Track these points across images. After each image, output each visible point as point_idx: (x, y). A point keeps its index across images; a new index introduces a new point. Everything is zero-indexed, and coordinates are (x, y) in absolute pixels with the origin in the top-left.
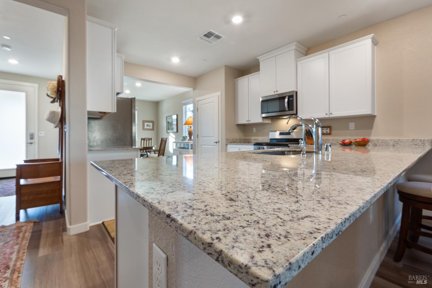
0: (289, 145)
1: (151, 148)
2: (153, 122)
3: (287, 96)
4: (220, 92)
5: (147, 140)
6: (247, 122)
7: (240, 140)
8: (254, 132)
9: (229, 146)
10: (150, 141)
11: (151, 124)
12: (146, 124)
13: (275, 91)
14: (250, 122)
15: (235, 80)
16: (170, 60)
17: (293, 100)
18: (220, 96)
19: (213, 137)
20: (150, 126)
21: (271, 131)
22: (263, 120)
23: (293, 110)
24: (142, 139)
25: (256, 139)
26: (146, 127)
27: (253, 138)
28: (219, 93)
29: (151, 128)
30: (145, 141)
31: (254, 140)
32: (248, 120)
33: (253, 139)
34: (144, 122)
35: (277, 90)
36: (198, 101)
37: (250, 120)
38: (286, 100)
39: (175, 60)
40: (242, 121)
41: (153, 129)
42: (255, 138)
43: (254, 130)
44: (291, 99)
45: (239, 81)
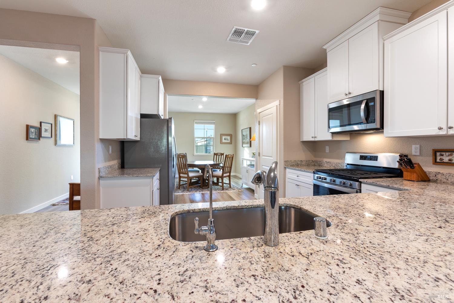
0: (360, 180)
1: (218, 165)
2: (231, 135)
3: (364, 100)
4: (279, 101)
5: (219, 155)
6: (313, 139)
7: (308, 162)
8: (326, 152)
9: (288, 170)
10: (222, 156)
11: (229, 138)
12: (224, 137)
13: (347, 93)
14: (316, 139)
15: (300, 82)
16: (216, 71)
17: (374, 106)
18: (278, 106)
19: (271, 157)
20: (228, 140)
21: (347, 152)
22: (332, 136)
23: (374, 121)
24: (215, 154)
25: (329, 162)
26: (224, 141)
27: (325, 160)
28: (277, 103)
29: (229, 141)
30: (218, 156)
31: (327, 162)
32: (313, 136)
33: (325, 162)
34: (222, 135)
35: (350, 92)
36: (259, 113)
37: (316, 136)
38: (363, 106)
39: (221, 70)
40: (307, 137)
41: (231, 143)
42: (328, 160)
43: (327, 149)
44: (372, 104)
45: (304, 83)
